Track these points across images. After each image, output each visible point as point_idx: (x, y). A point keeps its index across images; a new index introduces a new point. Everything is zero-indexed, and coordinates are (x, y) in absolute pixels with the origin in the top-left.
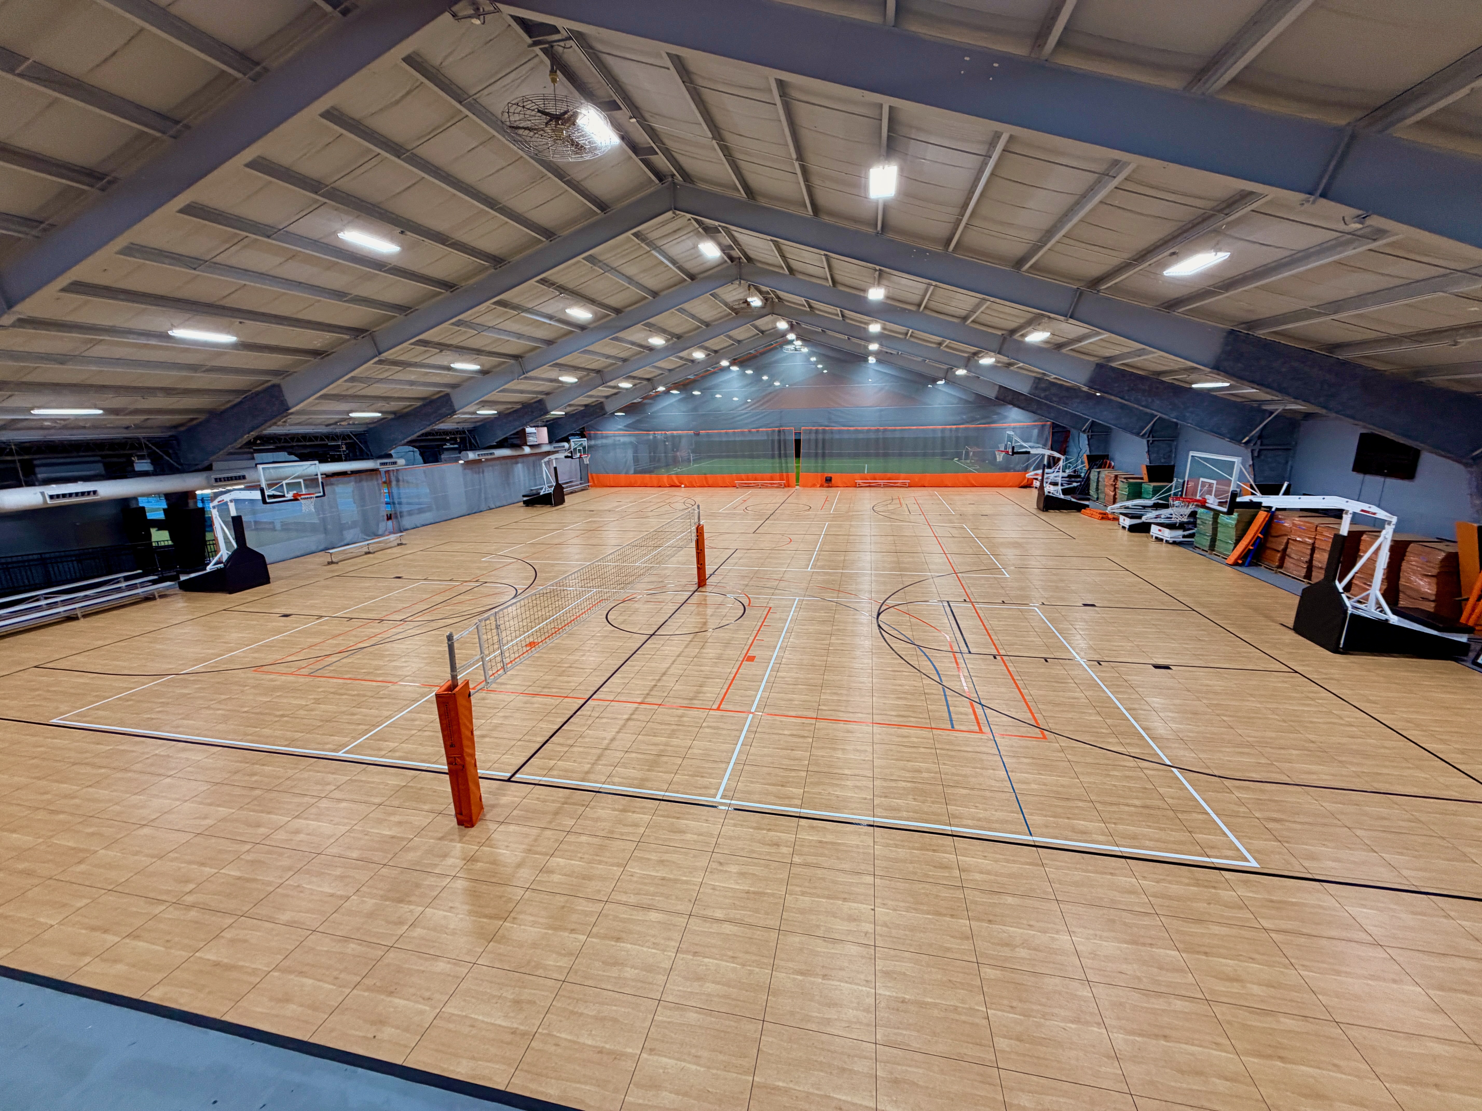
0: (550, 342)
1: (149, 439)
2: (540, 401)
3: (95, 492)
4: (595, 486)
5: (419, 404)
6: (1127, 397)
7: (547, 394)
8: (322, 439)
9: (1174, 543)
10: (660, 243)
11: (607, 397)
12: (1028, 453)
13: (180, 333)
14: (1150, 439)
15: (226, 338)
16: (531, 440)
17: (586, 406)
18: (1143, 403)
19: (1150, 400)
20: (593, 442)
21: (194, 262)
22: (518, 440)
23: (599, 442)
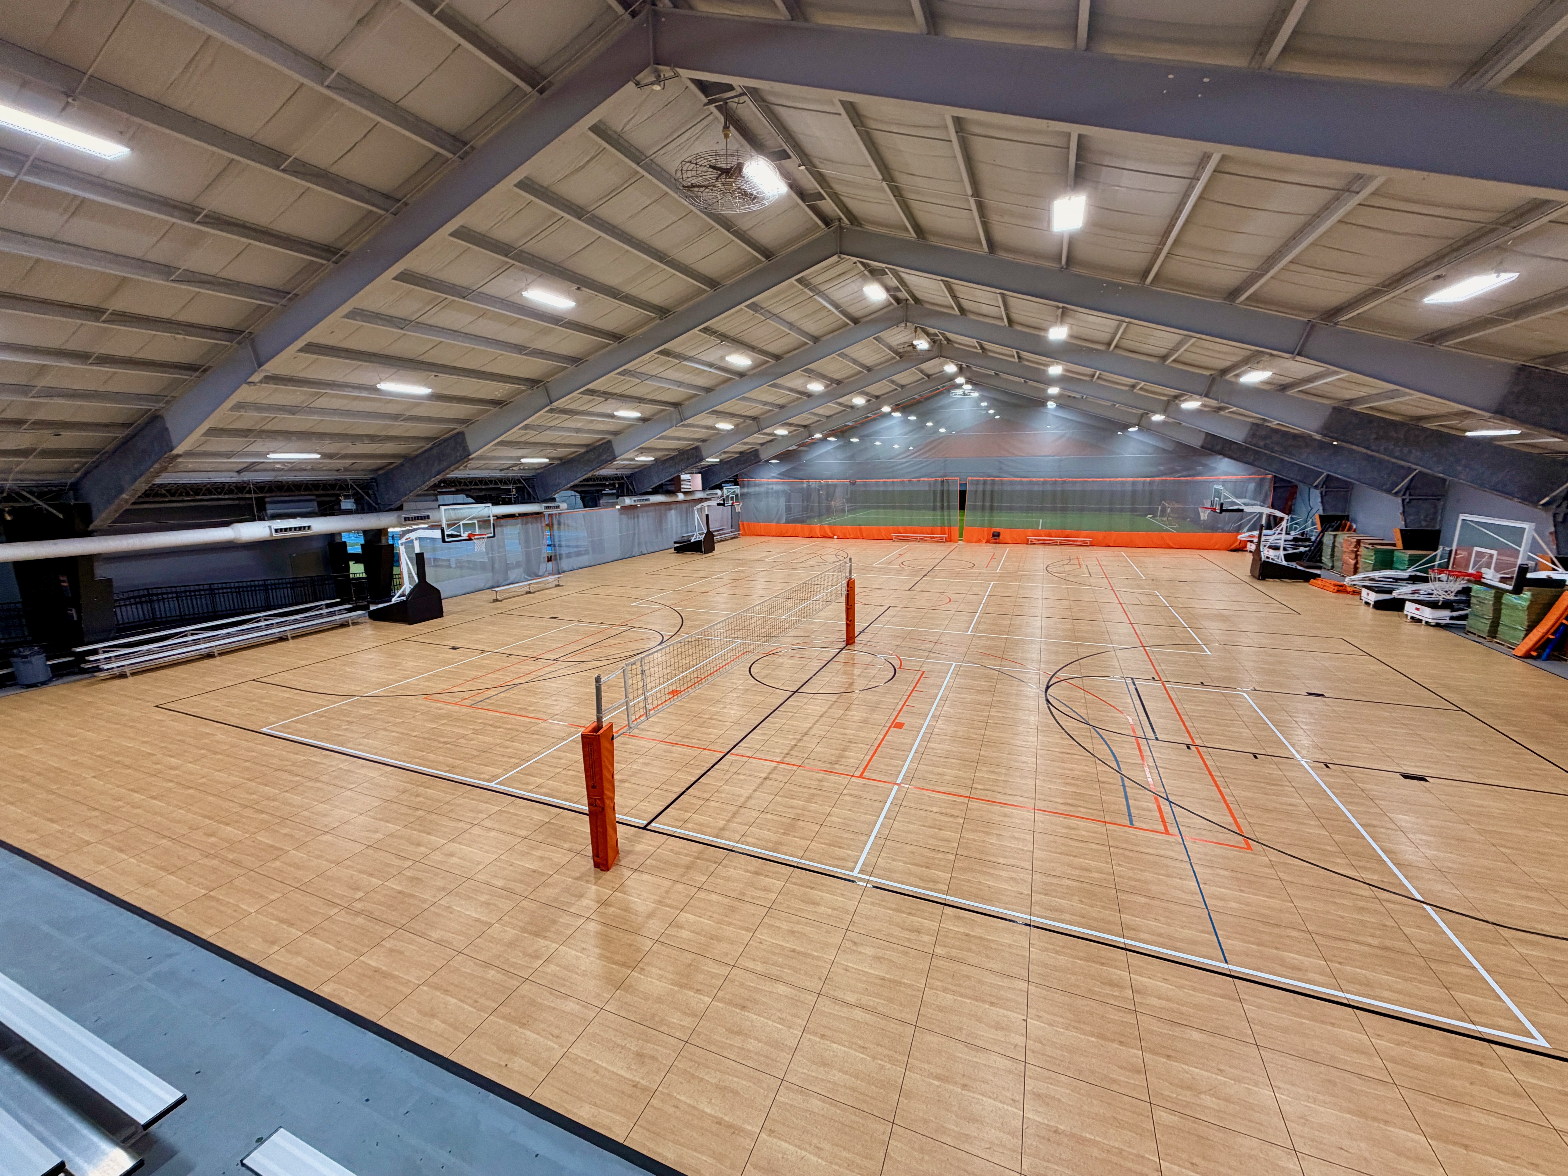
0: (708, 390)
1: (354, 481)
2: (697, 448)
3: (309, 527)
4: (745, 534)
5: (583, 450)
6: (1373, 448)
7: (704, 441)
8: (496, 483)
9: (1438, 625)
10: (822, 288)
11: (762, 444)
12: (1242, 511)
13: (387, 386)
14: (1407, 497)
15: (423, 390)
16: (685, 487)
17: (741, 453)
18: (1397, 454)
19: (1406, 450)
20: (745, 490)
21: (401, 323)
22: (672, 486)
23: (751, 490)
